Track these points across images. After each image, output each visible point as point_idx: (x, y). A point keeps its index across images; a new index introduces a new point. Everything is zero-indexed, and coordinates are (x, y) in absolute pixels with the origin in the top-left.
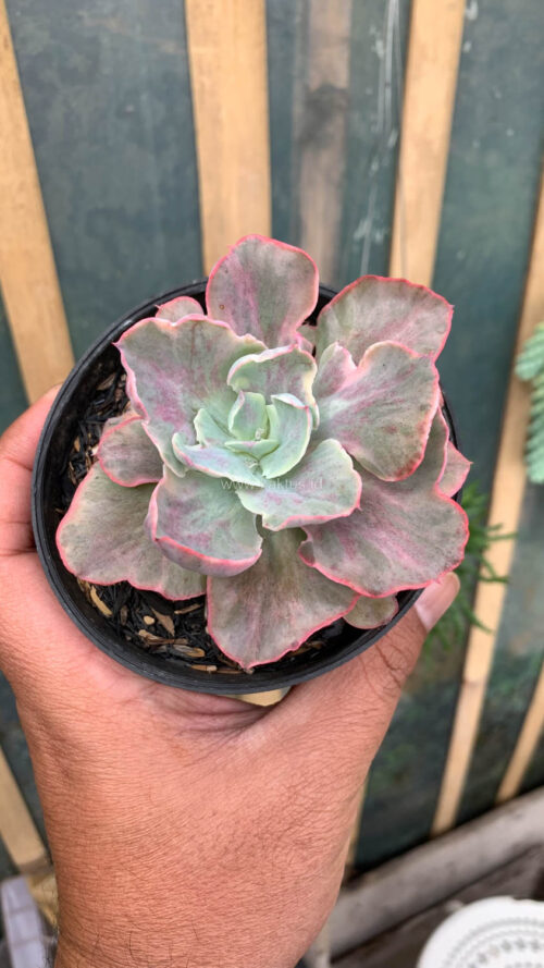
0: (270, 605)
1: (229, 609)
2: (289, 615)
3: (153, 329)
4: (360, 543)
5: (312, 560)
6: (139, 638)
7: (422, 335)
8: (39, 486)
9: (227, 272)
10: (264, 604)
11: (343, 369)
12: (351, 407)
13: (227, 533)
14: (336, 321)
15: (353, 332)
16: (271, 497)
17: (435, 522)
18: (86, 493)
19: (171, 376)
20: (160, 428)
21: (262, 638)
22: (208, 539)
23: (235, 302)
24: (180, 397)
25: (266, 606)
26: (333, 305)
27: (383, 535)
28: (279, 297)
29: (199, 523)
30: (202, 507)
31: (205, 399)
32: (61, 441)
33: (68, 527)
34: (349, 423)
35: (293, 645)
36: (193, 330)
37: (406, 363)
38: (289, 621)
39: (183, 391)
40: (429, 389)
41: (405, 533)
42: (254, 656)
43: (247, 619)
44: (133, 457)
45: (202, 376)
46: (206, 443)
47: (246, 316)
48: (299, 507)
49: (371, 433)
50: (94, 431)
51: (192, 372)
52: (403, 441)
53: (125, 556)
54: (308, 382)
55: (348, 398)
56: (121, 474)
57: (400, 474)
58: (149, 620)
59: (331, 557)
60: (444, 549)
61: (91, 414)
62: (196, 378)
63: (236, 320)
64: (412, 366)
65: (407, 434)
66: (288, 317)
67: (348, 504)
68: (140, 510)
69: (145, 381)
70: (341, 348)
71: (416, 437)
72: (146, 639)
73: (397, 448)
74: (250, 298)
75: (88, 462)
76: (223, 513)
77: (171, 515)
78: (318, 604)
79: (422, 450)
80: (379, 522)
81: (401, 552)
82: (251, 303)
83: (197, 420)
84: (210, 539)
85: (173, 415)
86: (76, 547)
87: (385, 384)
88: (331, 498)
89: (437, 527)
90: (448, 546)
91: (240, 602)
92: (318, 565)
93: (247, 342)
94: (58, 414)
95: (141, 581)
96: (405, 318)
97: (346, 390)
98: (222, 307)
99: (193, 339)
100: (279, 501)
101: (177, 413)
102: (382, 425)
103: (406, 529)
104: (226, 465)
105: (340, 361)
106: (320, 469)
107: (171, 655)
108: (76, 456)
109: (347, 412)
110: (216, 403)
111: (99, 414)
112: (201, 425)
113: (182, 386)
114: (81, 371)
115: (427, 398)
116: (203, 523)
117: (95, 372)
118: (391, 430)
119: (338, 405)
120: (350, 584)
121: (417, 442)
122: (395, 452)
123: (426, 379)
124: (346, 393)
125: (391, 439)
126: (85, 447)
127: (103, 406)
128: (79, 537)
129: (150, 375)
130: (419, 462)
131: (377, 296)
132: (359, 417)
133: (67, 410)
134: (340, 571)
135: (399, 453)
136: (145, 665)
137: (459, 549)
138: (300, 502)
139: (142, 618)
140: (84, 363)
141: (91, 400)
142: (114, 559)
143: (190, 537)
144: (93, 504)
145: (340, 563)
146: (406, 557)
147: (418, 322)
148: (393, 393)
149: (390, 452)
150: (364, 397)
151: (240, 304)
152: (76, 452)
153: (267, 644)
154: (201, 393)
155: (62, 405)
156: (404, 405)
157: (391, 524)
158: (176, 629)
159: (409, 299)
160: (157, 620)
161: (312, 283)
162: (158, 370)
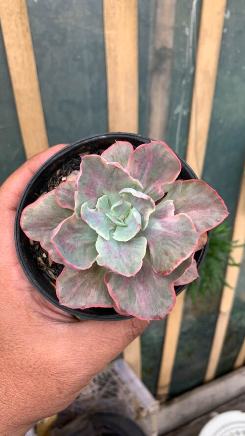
0: (85, 285)
1: (69, 277)
2: (89, 294)
3: (99, 160)
4: (131, 285)
5: (108, 282)
6: (37, 259)
7: (209, 217)
8: (33, 182)
9: (144, 150)
10: (83, 283)
11: (168, 213)
12: (161, 231)
13: (85, 250)
14: (180, 190)
15: (184, 198)
16: (108, 247)
17: (163, 296)
18: (45, 199)
19: (99, 178)
20: (82, 197)
21: (74, 296)
22: (75, 248)
23: (142, 162)
24: (99, 187)
25: (83, 285)
26: (183, 183)
27: (141, 288)
28: (160, 171)
29: (77, 239)
30: (82, 233)
31: (109, 192)
32: (52, 168)
33: (30, 209)
34: (156, 237)
35: (83, 307)
36: (114, 169)
37: (190, 230)
38: (88, 296)
39: (101, 185)
40: (190, 248)
41: (149, 293)
42: (66, 301)
43: (73, 285)
44: (69, 197)
45: (111, 185)
46: (99, 210)
47: (144, 169)
48: (113, 260)
49: (160, 249)
50: (68, 170)
51: (108, 181)
52: (168, 261)
53: (45, 232)
54: (150, 211)
55: (163, 226)
56: (61, 201)
57: (159, 272)
58: (44, 256)
59: (116, 285)
60: (159, 310)
61: (70, 163)
62: (109, 183)
63: (139, 169)
64: (191, 234)
65: (171, 260)
66: (160, 179)
67: (131, 272)
68: (61, 217)
69: (87, 175)
70: (173, 204)
71: (173, 264)
72: (40, 262)
73: (164, 262)
74: (149, 163)
75: (58, 182)
76: (89, 239)
77: (66, 232)
78: (102, 297)
79: (172, 270)
80: (143, 282)
81: (142, 300)
82: (149, 166)
83: (100, 198)
84: (76, 249)
85: (91, 193)
86: (29, 218)
87: (178, 232)
88: (127, 265)
89: (162, 299)
90: (161, 310)
91: (75, 277)
92: (108, 285)
93: (136, 182)
94: (55, 158)
95: (45, 245)
96: (208, 207)
97: (164, 222)
98: (136, 161)
99: (113, 172)
100: (110, 251)
101: (93, 192)
102: (165, 249)
103: (151, 292)
104: (99, 224)
105: (169, 209)
106: (133, 249)
107: (45, 273)
108: (54, 177)
109: (158, 231)
110: (113, 196)
111: (74, 165)
112: (100, 202)
113: (101, 183)
114: (74, 146)
115: (187, 251)
116: (78, 240)
117: (81, 149)
118: (167, 254)
119: (158, 226)
120: (115, 300)
121: (172, 266)
122: (162, 263)
123: (192, 243)
124: (163, 224)
125: (164, 257)
126: (60, 175)
127: (76, 163)
128: (32, 215)
129: (90, 174)
130: (168, 274)
131: (202, 191)
132: (161, 238)
133: (60, 158)
134: (115, 293)
135: (163, 265)
136: (30, 274)
137: (164, 314)
138: (116, 258)
139: (43, 253)
140: (77, 143)
141: (73, 158)
142: (40, 231)
143: (68, 244)
144: (45, 205)
145: (117, 290)
146: (143, 303)
147: (211, 211)
148: (178, 238)
149: (161, 262)
150: (167, 231)
151: (144, 164)
152: (56, 174)
153: (74, 300)
154: (109, 189)
155: (59, 155)
156: (178, 247)
157: (147, 286)
158: (52, 265)
159: (214, 200)
160: (47, 257)
161: (176, 173)
162: (94, 174)
